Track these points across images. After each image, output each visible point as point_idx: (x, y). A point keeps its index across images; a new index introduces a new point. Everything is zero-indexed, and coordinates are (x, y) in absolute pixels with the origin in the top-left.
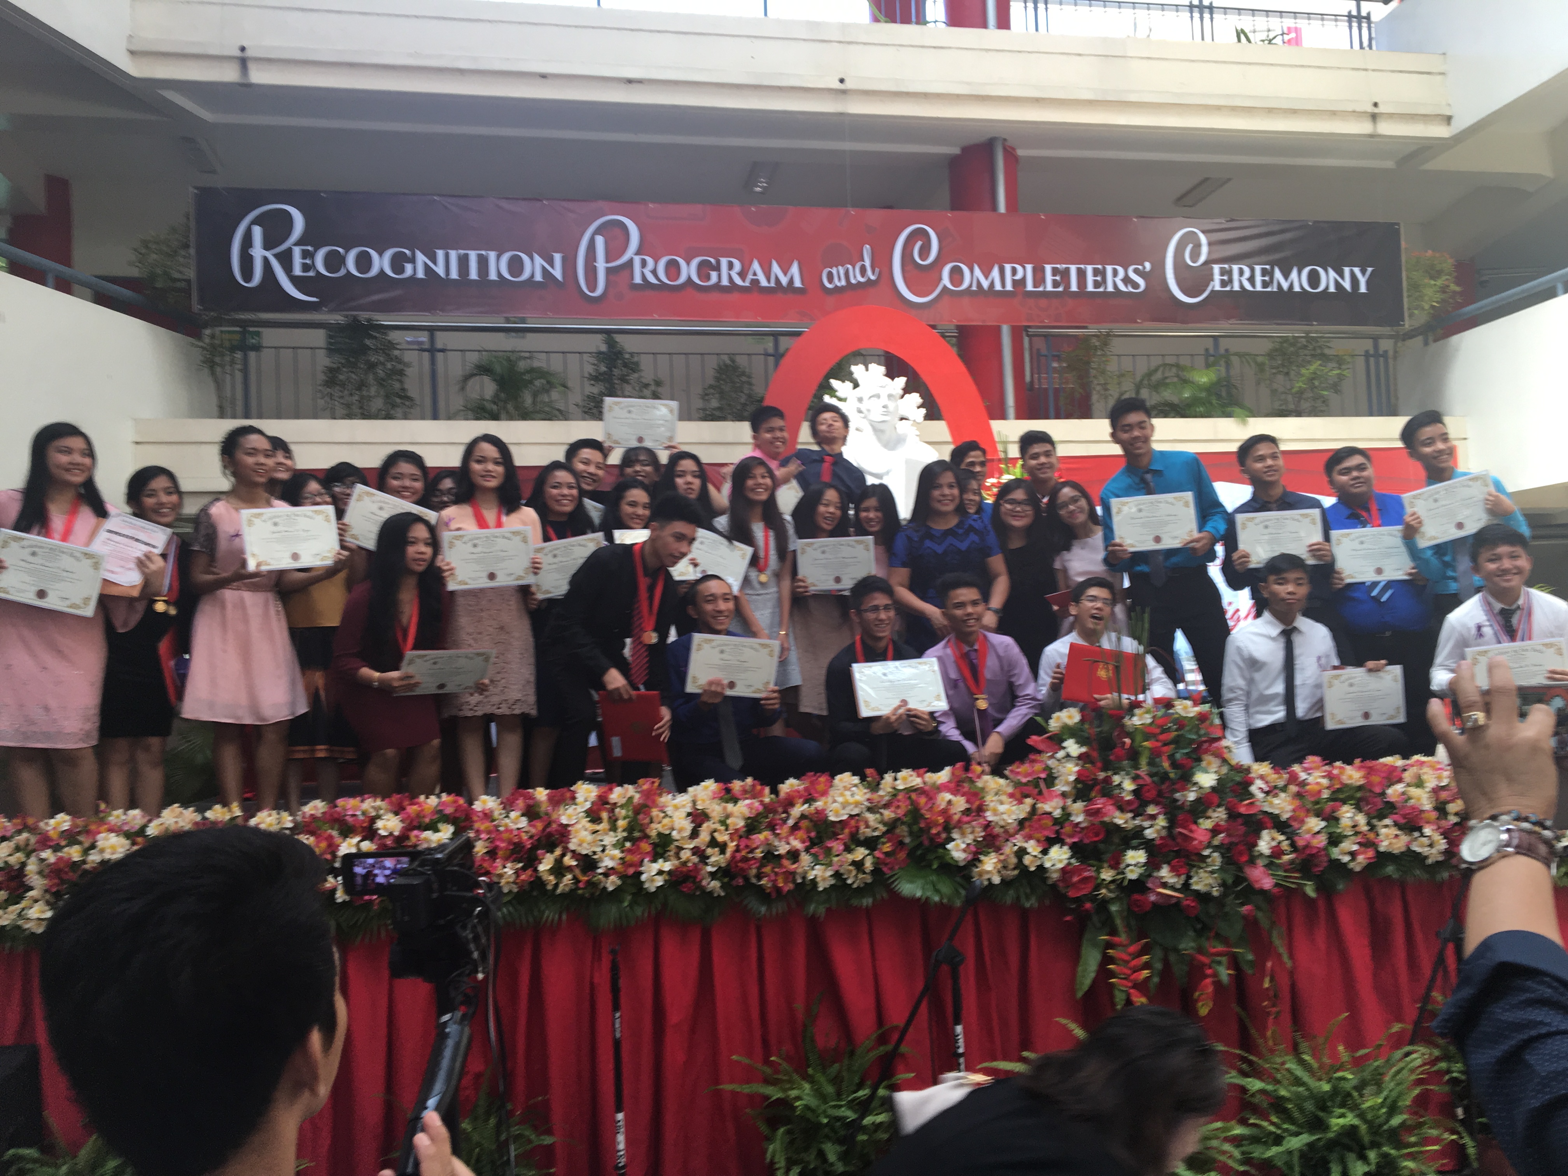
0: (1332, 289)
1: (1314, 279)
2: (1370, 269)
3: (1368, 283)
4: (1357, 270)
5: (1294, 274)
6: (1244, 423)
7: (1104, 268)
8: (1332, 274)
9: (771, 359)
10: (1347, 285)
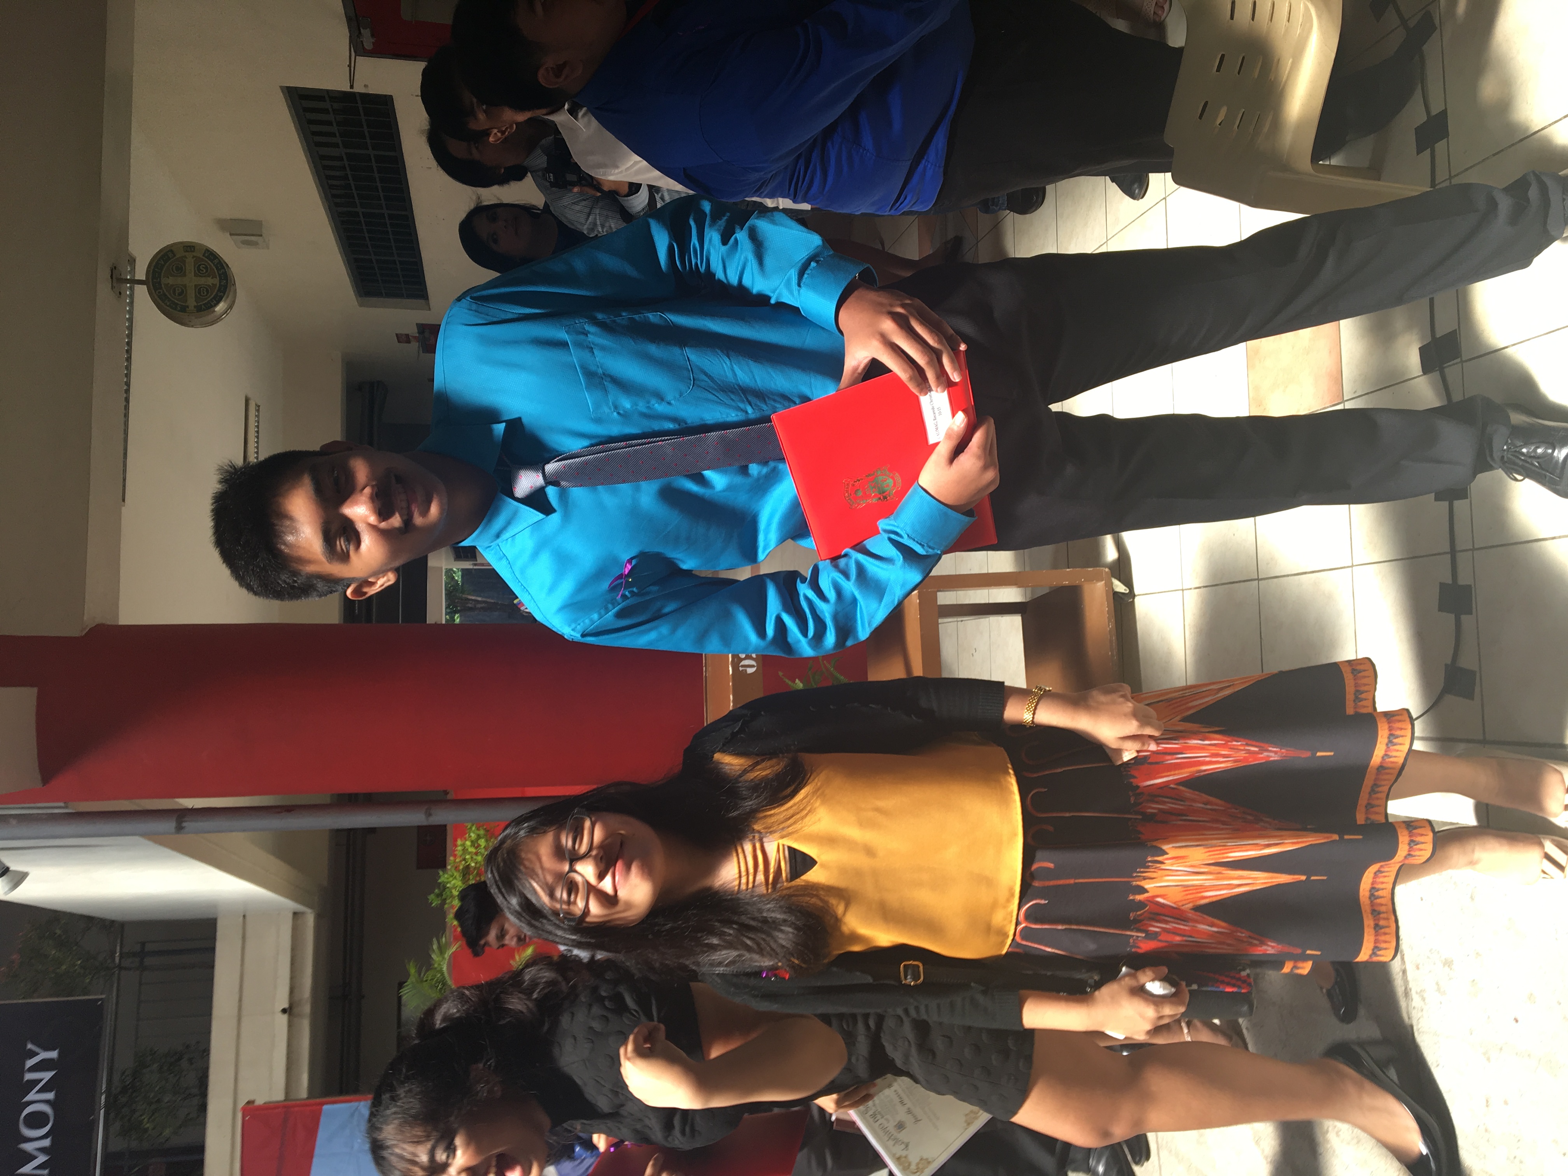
0: (50, 1096)
1: (37, 1120)
2: (30, 1046)
3: (45, 1048)
4: (30, 1063)
5: (28, 1147)
8: (31, 1096)
10: (47, 1076)
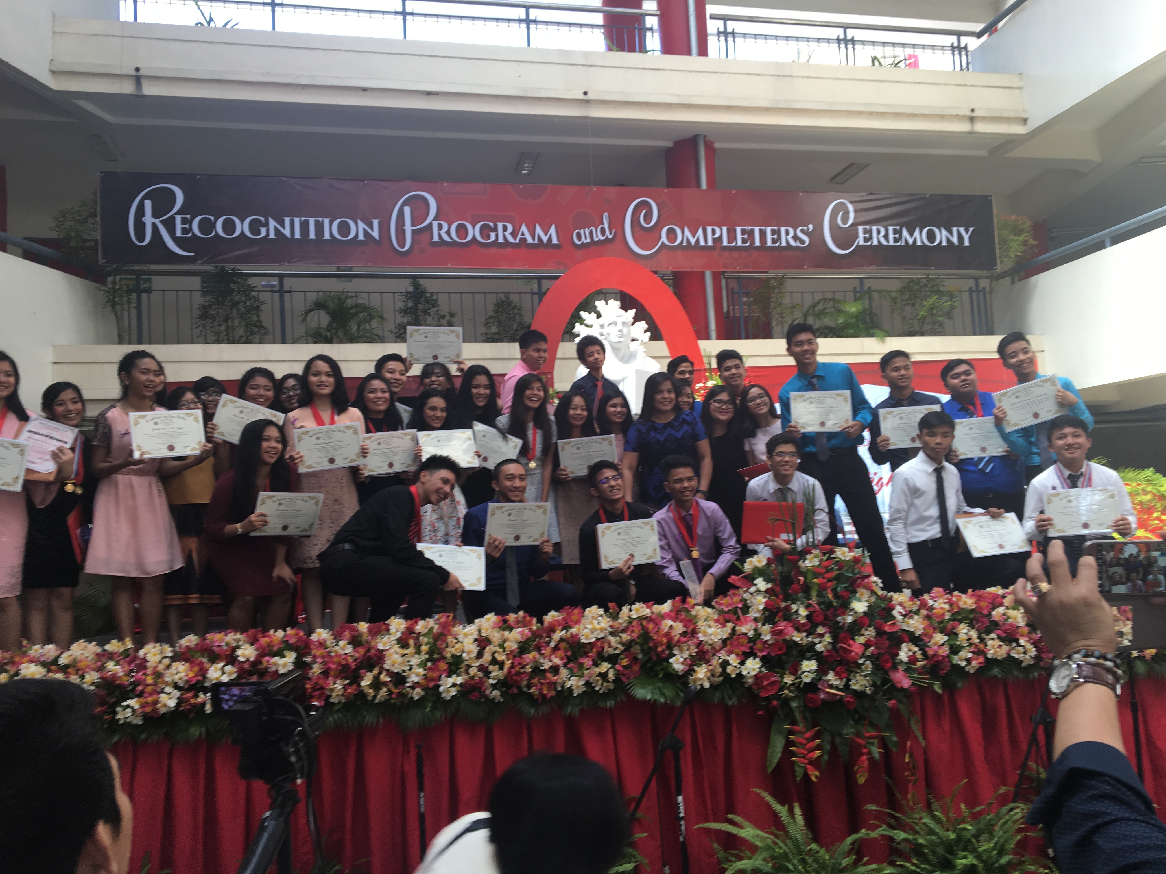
0: (944, 243)
1: (931, 236)
2: (971, 229)
3: (970, 238)
4: (962, 230)
5: (917, 233)
6: (883, 341)
7: (779, 230)
8: (944, 233)
9: (536, 297)
10: (955, 240)
